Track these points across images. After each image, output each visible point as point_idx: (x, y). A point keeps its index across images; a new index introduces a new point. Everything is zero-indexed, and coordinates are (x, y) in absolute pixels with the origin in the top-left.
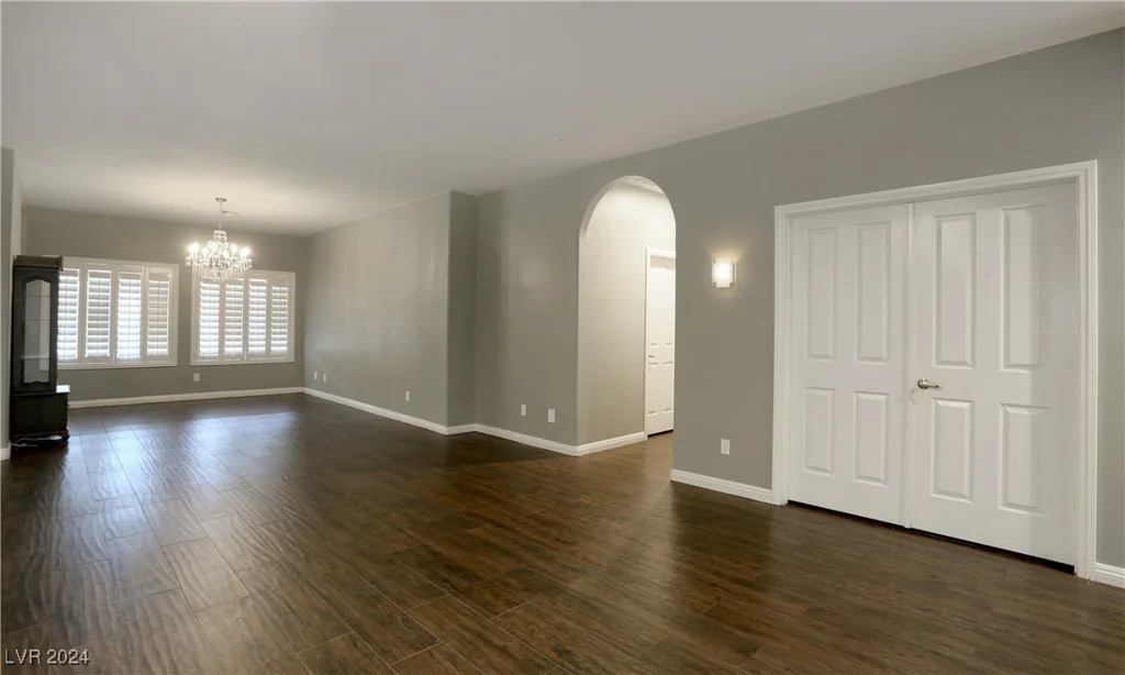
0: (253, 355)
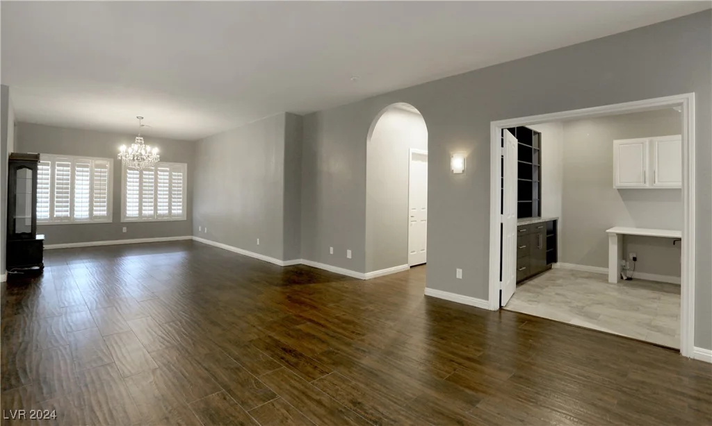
0: (160, 216)
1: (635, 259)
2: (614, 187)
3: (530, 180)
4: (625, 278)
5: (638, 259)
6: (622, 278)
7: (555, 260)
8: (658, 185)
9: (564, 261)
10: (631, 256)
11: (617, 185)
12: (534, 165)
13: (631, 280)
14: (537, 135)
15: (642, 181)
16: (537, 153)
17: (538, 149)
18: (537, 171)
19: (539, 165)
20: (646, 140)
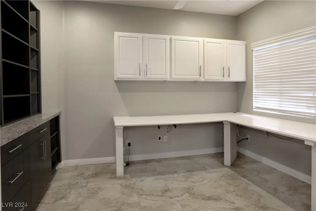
2: (115, 79)
3: (28, 67)
5: (131, 144)
8: (150, 77)
10: (127, 142)
11: (118, 77)
12: (31, 47)
13: (129, 165)
14: (35, 12)
15: (137, 74)
16: (35, 35)
17: (36, 29)
18: (36, 57)
19: (38, 50)
20: (140, 35)
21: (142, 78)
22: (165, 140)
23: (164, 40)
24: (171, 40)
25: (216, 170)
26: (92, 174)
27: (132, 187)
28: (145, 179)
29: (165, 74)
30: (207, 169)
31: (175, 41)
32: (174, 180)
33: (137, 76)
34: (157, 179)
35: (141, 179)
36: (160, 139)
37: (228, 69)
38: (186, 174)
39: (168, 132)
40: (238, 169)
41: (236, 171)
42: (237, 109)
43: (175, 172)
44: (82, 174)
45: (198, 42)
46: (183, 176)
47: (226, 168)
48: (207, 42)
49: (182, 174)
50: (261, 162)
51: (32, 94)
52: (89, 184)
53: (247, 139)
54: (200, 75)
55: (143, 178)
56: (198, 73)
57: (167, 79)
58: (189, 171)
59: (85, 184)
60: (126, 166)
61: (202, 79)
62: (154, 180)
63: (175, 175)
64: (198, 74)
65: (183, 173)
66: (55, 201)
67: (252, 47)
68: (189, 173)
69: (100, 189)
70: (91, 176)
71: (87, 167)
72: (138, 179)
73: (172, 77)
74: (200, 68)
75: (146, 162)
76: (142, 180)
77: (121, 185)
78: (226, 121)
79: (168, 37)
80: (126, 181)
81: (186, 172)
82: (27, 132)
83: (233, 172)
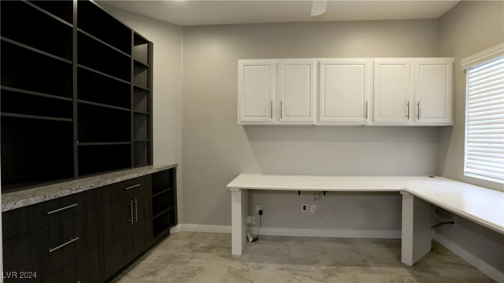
1: (261, 212)
2: (239, 123)
3: (129, 110)
4: (251, 239)
5: (264, 213)
6: (248, 239)
7: (174, 222)
8: (286, 120)
9: (185, 222)
10: (257, 209)
11: (242, 120)
12: (134, 86)
13: (257, 241)
14: (147, 44)
15: (268, 115)
16: (146, 71)
17: (148, 65)
18: (146, 98)
19: (148, 89)
20: (273, 61)
21: (275, 121)
22: (312, 211)
23: (309, 66)
24: (319, 64)
25: (383, 269)
26: (205, 247)
27: (242, 276)
28: (266, 266)
29: (309, 115)
30: (368, 266)
31: (325, 67)
32: (306, 276)
33: (268, 119)
34: (282, 269)
35: (260, 264)
36: (305, 209)
37: (417, 106)
38: (331, 267)
39: (315, 199)
40: (424, 274)
41: (418, 276)
42: (436, 172)
43: (315, 263)
44: (194, 244)
45: (363, 65)
46: (323, 271)
47: (403, 269)
48: (379, 64)
49: (324, 267)
50: (475, 268)
51: (135, 142)
52: (192, 260)
53: (453, 223)
54: (367, 116)
55: (264, 264)
56: (362, 113)
57: (313, 122)
58: (336, 264)
59: (188, 260)
60: (252, 241)
61: (369, 122)
62: (276, 270)
63: (313, 268)
64: (363, 116)
65: (326, 265)
66: (142, 276)
67: (463, 65)
68: (335, 267)
69: (200, 270)
70: (202, 249)
71: (205, 236)
72: (256, 264)
73: (321, 120)
74: (367, 104)
75: (282, 239)
76: (261, 268)
77: (230, 268)
78: (404, 191)
79: (314, 61)
80: (239, 264)
81: (331, 265)
82: (91, 188)
83: (412, 278)
